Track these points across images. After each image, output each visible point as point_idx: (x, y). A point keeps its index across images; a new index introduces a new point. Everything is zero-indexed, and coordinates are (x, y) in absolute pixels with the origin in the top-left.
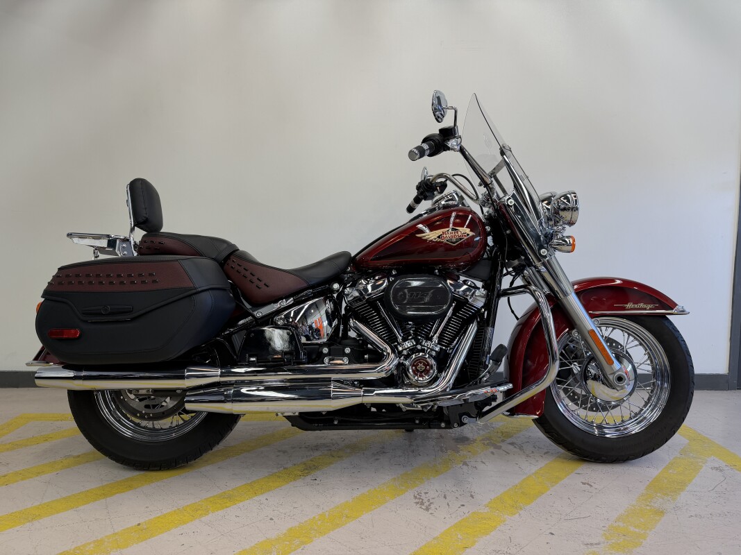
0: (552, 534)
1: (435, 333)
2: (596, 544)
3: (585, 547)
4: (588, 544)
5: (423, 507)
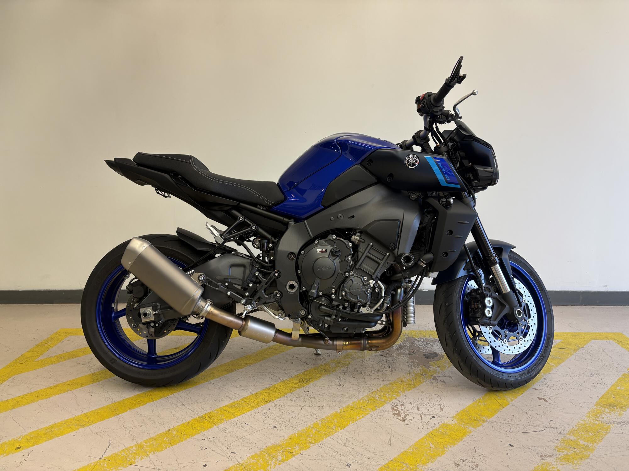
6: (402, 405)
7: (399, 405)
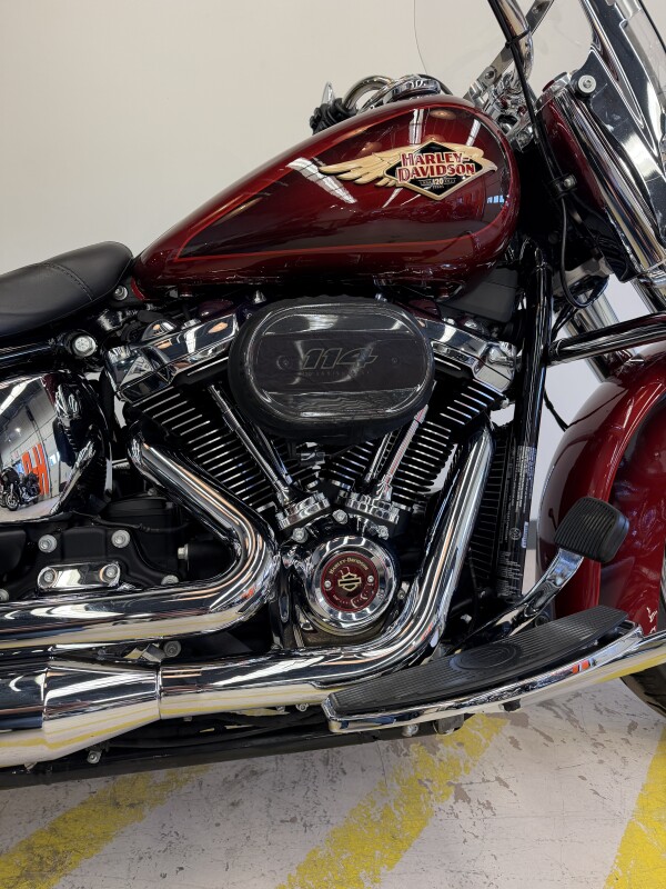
1: (383, 471)
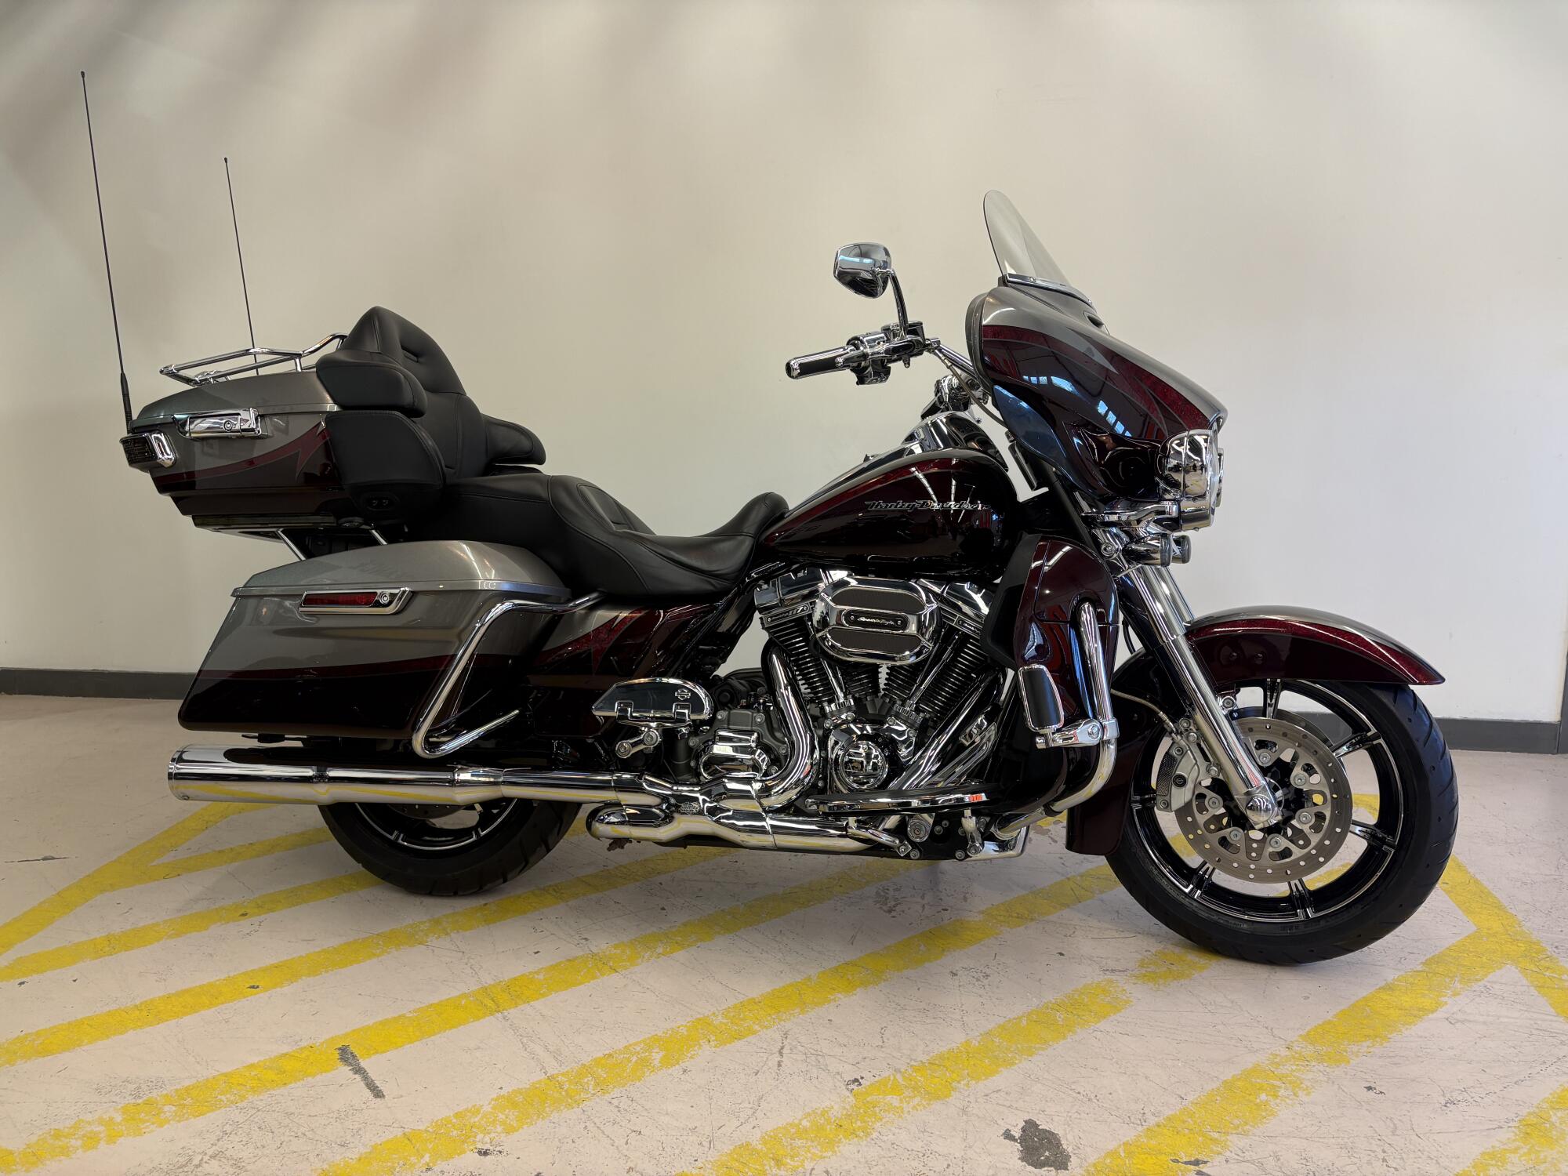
0: (1061, 954)
2: (1120, 971)
3: (1101, 973)
4: (1107, 970)
5: (885, 908)
6: (897, 890)
7: (891, 889)
